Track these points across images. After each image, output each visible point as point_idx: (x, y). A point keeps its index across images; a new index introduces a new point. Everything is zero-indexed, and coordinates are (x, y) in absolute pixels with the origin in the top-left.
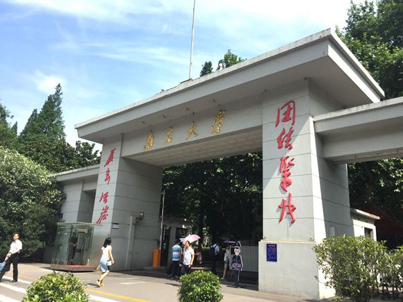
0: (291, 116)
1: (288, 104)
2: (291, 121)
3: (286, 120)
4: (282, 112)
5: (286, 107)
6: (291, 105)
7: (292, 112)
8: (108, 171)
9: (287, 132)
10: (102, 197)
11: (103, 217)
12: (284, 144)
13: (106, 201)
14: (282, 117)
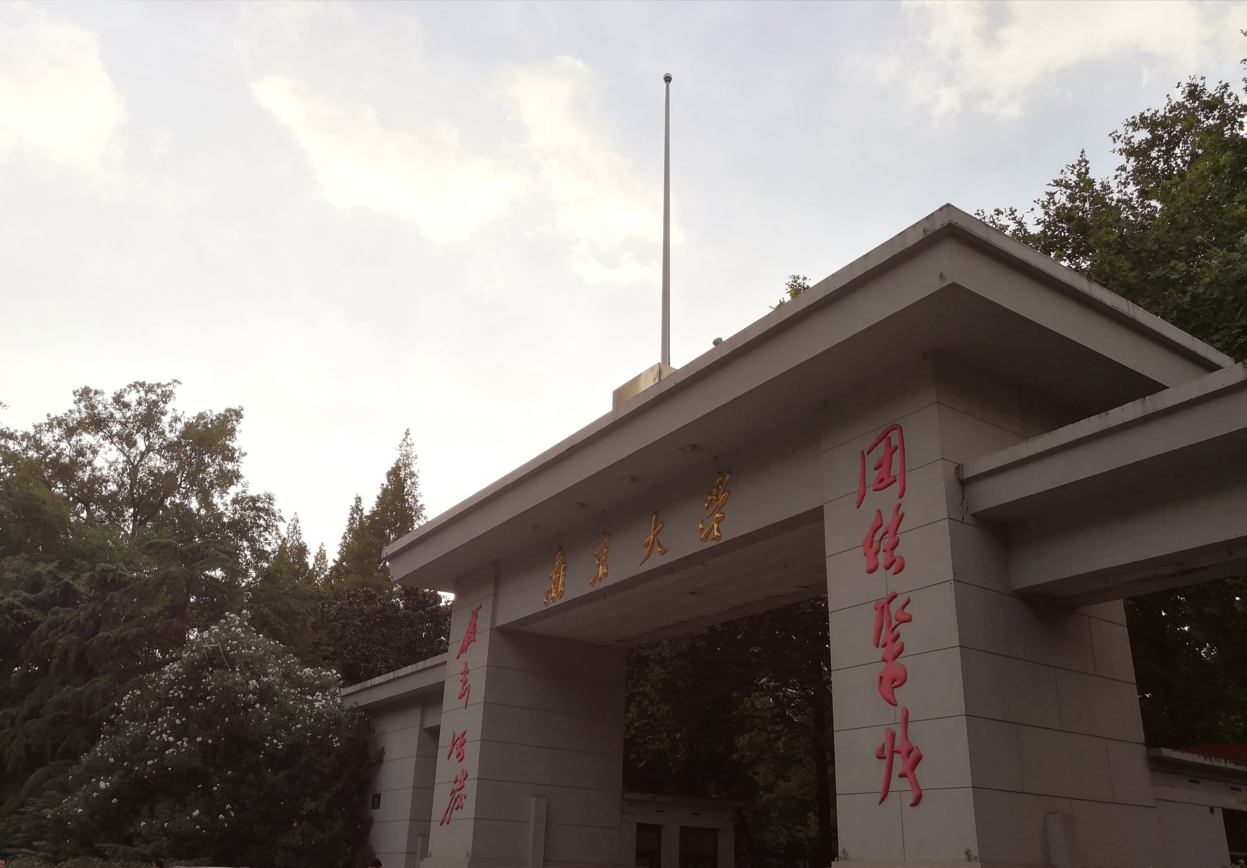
0: (896, 470)
1: (885, 436)
2: (897, 486)
3: (882, 484)
4: (872, 460)
5: (882, 447)
6: (894, 436)
7: (897, 456)
8: (466, 672)
9: (888, 520)
10: (454, 744)
11: (456, 802)
12: (882, 558)
13: (461, 757)
14: (872, 476)
